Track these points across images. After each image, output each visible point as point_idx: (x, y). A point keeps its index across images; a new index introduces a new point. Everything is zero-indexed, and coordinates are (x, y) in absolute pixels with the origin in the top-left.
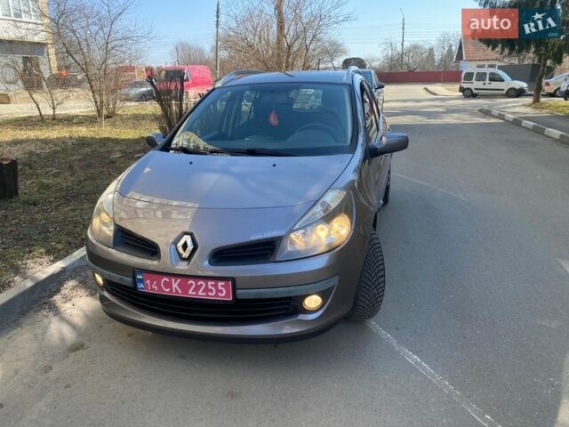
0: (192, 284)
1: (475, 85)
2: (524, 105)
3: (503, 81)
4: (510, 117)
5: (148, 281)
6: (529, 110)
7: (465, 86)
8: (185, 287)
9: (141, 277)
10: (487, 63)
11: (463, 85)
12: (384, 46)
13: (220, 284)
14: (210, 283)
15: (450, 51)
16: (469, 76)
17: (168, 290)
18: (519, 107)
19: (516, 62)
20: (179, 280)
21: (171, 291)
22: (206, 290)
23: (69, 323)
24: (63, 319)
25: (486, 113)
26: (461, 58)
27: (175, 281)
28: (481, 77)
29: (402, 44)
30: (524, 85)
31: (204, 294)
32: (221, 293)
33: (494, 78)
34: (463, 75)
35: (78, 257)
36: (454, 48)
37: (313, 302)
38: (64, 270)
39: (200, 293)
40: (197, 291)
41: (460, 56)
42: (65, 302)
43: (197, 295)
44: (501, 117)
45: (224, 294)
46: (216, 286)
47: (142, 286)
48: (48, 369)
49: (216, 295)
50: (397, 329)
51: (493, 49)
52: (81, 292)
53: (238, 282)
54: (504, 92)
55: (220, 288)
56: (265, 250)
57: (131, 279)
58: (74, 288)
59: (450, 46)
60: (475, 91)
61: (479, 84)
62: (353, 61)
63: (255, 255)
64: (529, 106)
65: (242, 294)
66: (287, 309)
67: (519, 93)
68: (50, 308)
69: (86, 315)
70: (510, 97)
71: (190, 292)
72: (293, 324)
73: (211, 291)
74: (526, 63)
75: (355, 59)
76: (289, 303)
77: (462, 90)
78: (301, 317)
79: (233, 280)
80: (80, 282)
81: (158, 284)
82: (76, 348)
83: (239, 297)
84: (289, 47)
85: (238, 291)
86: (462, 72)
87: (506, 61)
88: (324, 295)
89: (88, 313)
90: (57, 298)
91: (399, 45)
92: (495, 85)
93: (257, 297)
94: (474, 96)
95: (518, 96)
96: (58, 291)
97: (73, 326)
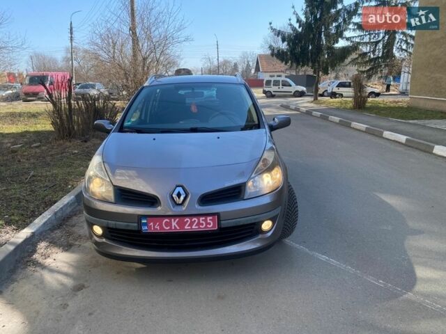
0: (187, 221)
1: (273, 89)
2: (308, 102)
3: (290, 86)
4: (304, 110)
5: (152, 224)
6: (312, 105)
7: (267, 89)
8: (181, 224)
9: (145, 221)
10: (276, 74)
11: (265, 89)
12: (204, 60)
13: (209, 218)
14: (201, 219)
15: (248, 65)
16: (268, 83)
17: (168, 228)
18: (305, 103)
19: (294, 73)
20: (177, 220)
21: (171, 229)
22: (199, 224)
23: (59, 272)
24: (52, 271)
25: (286, 107)
26: (259, 71)
27: (174, 221)
28: (276, 83)
29: (218, 59)
30: (304, 89)
31: (197, 227)
32: (210, 225)
33: (285, 84)
34: (264, 82)
35: (42, 224)
36: (251, 63)
37: (267, 225)
38: (33, 234)
39: (193, 227)
40: (192, 226)
41: (257, 69)
42: (45, 259)
43: (191, 228)
44: (297, 109)
45: (211, 225)
46: (206, 220)
47: (146, 228)
48: (65, 306)
49: (206, 227)
50: (304, 242)
51: (286, 64)
52: (55, 250)
53: (221, 216)
54: (292, 94)
55: (209, 221)
56: (236, 192)
57: (136, 224)
58: (47, 247)
59: (248, 62)
60: (273, 93)
61: (275, 88)
62: (183, 72)
63: (228, 197)
64: (312, 102)
65: (225, 224)
66: (251, 232)
67: (301, 94)
68: (34, 264)
69: (71, 265)
70: (296, 97)
71: (186, 227)
72: (254, 242)
73: (202, 224)
74: (300, 74)
75: (184, 69)
76: (253, 228)
77: (265, 92)
78: (260, 236)
79: (218, 214)
80: (50, 243)
81: (160, 225)
82: (78, 288)
83: (223, 226)
84: (145, 59)
85: (222, 222)
86: (263, 80)
87: (288, 73)
88: (273, 220)
89: (73, 263)
90: (36, 256)
91: (215, 60)
92: (286, 89)
93: (235, 225)
94: (273, 96)
95: (301, 96)
96: (34, 251)
97: (66, 274)
